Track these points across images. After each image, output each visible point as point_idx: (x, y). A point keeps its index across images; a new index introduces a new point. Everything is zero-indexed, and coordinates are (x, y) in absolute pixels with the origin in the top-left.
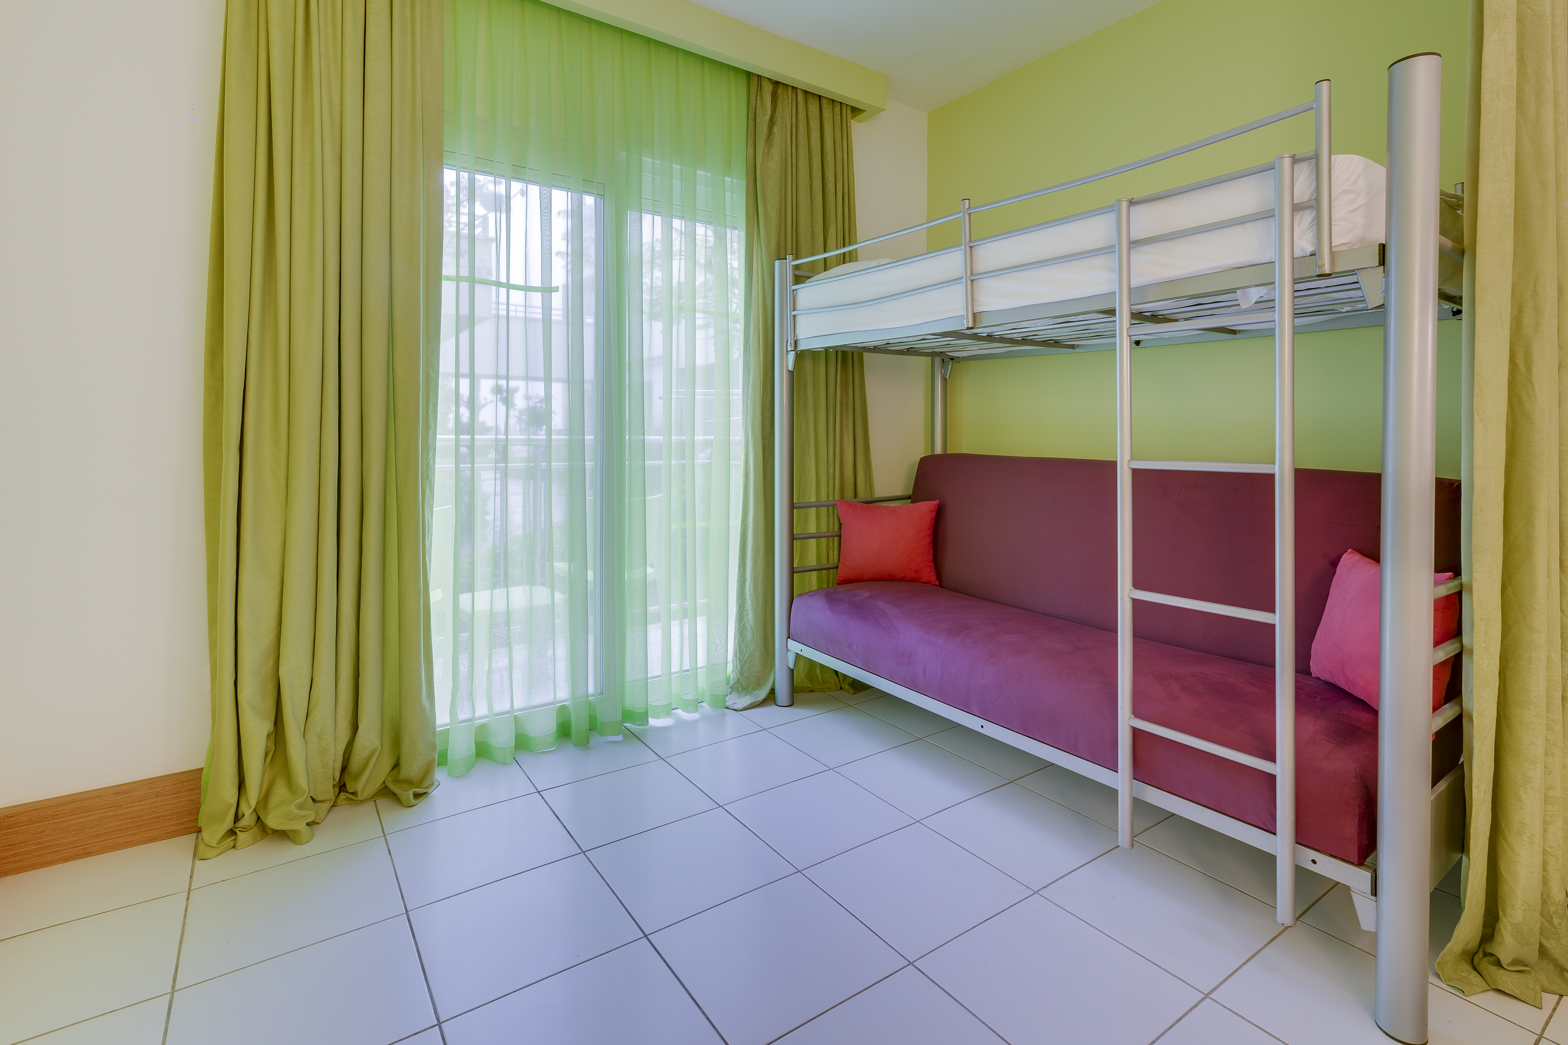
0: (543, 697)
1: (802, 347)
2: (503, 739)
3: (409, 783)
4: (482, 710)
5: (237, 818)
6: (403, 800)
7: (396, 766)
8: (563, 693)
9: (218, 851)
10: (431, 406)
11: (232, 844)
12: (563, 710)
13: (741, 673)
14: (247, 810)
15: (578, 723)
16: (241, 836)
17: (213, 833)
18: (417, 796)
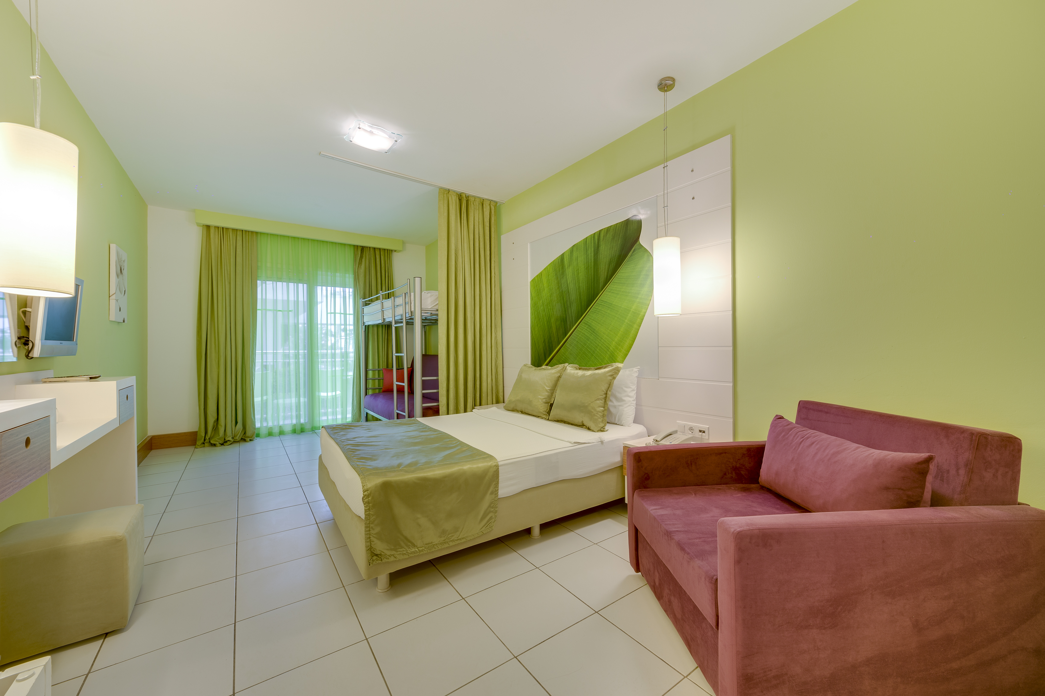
0: (288, 422)
1: (367, 324)
2: (276, 430)
3: (248, 437)
4: (270, 424)
5: (205, 440)
6: (247, 440)
7: (245, 433)
8: (294, 422)
9: (200, 447)
10: (254, 343)
11: (203, 446)
12: (295, 425)
13: (353, 419)
14: (207, 438)
15: (298, 428)
16: (206, 444)
17: (199, 443)
18: (250, 440)
